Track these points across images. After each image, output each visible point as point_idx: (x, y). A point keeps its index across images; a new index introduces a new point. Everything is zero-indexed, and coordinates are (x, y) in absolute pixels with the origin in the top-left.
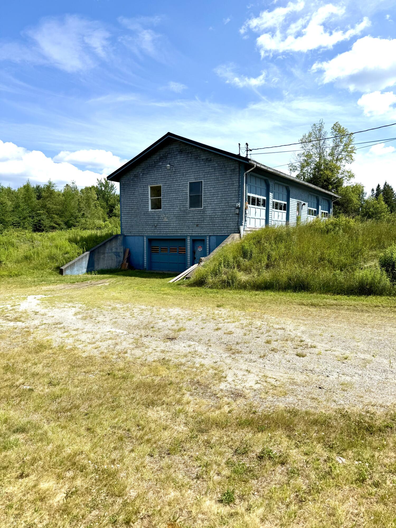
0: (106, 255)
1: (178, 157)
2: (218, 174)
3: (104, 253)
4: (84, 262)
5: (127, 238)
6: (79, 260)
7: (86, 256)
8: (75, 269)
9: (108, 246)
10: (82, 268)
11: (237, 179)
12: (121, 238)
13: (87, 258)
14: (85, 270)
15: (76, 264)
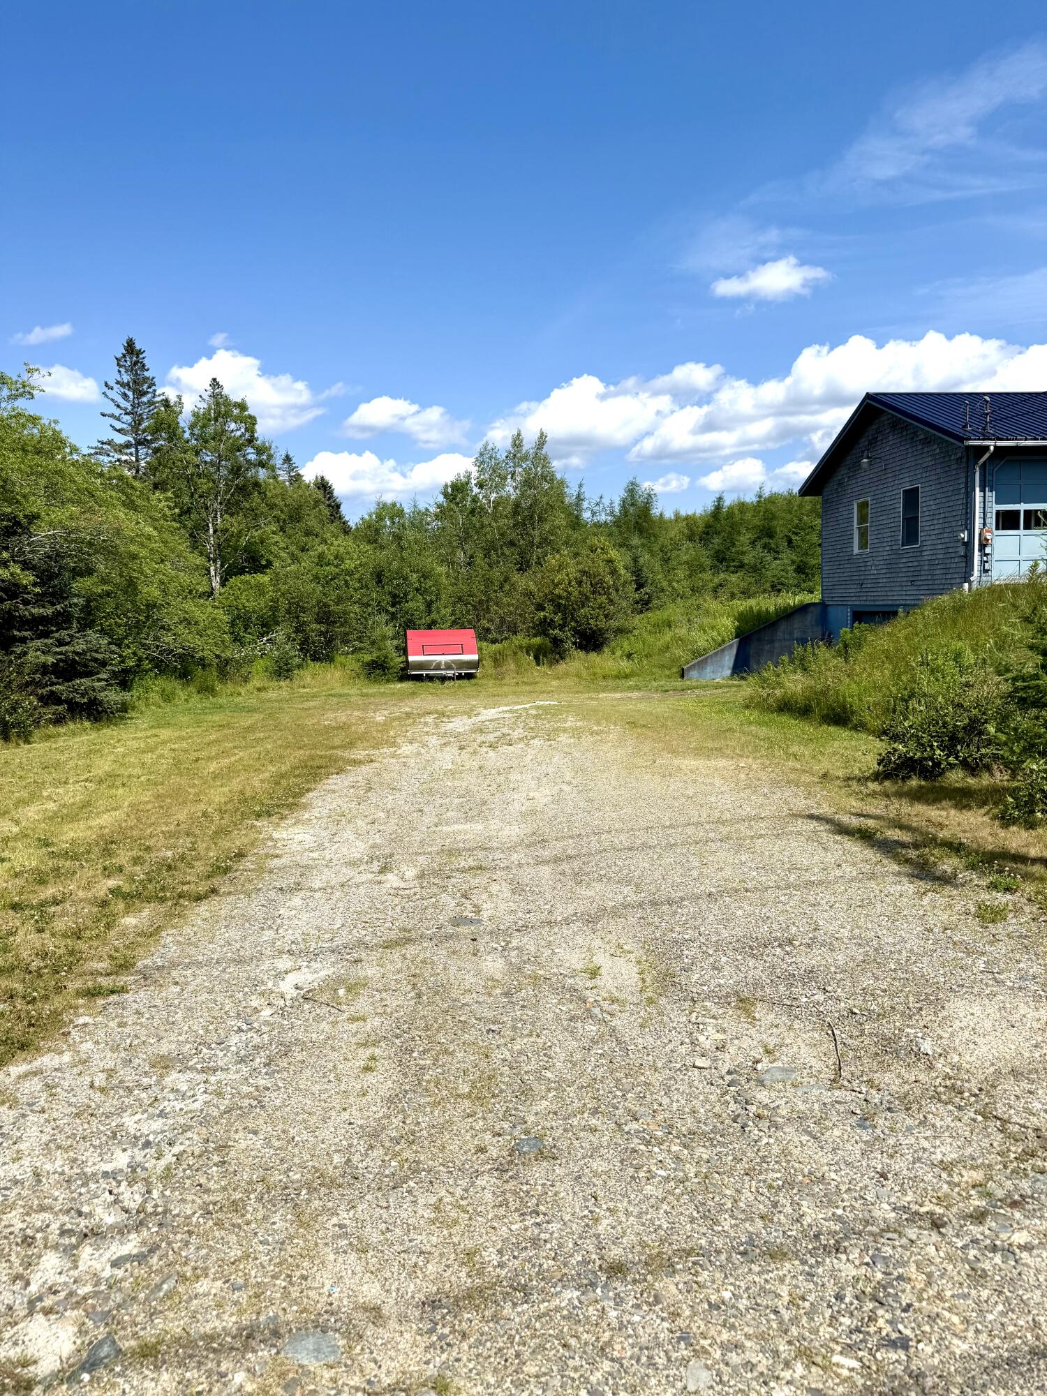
0: (777, 645)
1: (891, 438)
2: (938, 471)
3: (772, 641)
4: (727, 658)
5: (830, 609)
6: (716, 654)
7: (731, 646)
8: (709, 669)
9: (783, 627)
10: (723, 667)
11: (964, 480)
12: (817, 611)
13: (734, 651)
14: (728, 672)
15: (709, 661)
